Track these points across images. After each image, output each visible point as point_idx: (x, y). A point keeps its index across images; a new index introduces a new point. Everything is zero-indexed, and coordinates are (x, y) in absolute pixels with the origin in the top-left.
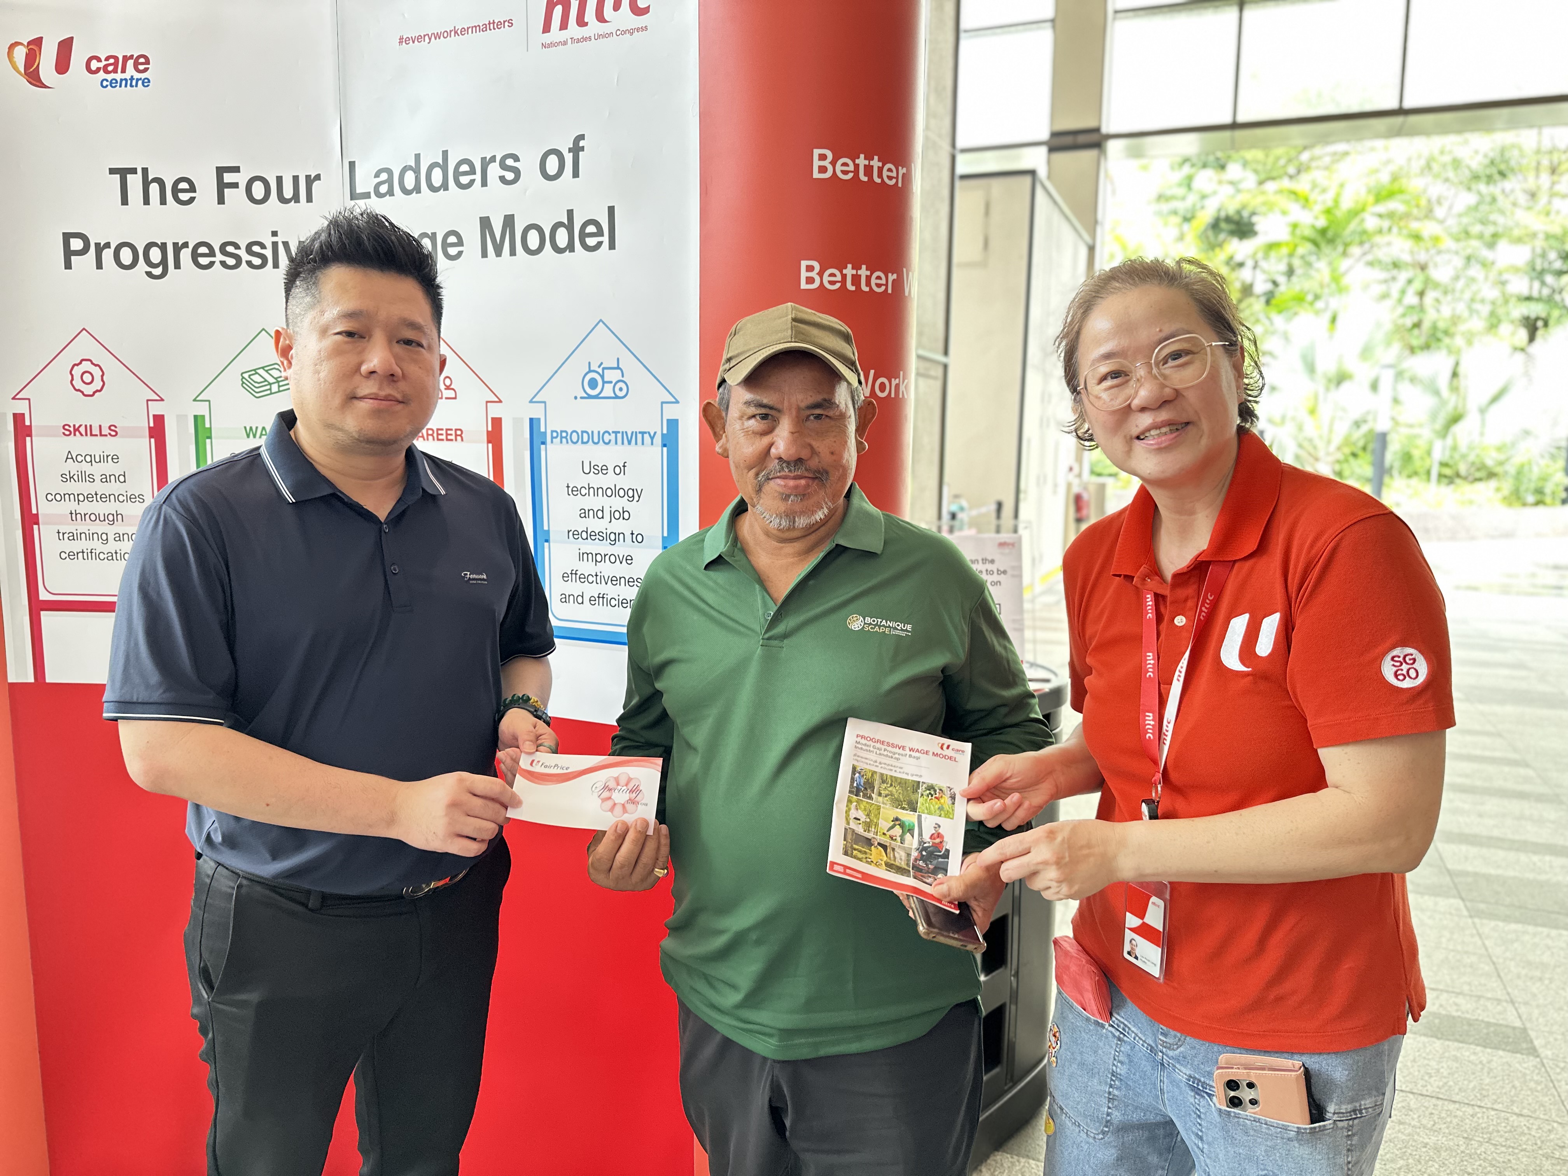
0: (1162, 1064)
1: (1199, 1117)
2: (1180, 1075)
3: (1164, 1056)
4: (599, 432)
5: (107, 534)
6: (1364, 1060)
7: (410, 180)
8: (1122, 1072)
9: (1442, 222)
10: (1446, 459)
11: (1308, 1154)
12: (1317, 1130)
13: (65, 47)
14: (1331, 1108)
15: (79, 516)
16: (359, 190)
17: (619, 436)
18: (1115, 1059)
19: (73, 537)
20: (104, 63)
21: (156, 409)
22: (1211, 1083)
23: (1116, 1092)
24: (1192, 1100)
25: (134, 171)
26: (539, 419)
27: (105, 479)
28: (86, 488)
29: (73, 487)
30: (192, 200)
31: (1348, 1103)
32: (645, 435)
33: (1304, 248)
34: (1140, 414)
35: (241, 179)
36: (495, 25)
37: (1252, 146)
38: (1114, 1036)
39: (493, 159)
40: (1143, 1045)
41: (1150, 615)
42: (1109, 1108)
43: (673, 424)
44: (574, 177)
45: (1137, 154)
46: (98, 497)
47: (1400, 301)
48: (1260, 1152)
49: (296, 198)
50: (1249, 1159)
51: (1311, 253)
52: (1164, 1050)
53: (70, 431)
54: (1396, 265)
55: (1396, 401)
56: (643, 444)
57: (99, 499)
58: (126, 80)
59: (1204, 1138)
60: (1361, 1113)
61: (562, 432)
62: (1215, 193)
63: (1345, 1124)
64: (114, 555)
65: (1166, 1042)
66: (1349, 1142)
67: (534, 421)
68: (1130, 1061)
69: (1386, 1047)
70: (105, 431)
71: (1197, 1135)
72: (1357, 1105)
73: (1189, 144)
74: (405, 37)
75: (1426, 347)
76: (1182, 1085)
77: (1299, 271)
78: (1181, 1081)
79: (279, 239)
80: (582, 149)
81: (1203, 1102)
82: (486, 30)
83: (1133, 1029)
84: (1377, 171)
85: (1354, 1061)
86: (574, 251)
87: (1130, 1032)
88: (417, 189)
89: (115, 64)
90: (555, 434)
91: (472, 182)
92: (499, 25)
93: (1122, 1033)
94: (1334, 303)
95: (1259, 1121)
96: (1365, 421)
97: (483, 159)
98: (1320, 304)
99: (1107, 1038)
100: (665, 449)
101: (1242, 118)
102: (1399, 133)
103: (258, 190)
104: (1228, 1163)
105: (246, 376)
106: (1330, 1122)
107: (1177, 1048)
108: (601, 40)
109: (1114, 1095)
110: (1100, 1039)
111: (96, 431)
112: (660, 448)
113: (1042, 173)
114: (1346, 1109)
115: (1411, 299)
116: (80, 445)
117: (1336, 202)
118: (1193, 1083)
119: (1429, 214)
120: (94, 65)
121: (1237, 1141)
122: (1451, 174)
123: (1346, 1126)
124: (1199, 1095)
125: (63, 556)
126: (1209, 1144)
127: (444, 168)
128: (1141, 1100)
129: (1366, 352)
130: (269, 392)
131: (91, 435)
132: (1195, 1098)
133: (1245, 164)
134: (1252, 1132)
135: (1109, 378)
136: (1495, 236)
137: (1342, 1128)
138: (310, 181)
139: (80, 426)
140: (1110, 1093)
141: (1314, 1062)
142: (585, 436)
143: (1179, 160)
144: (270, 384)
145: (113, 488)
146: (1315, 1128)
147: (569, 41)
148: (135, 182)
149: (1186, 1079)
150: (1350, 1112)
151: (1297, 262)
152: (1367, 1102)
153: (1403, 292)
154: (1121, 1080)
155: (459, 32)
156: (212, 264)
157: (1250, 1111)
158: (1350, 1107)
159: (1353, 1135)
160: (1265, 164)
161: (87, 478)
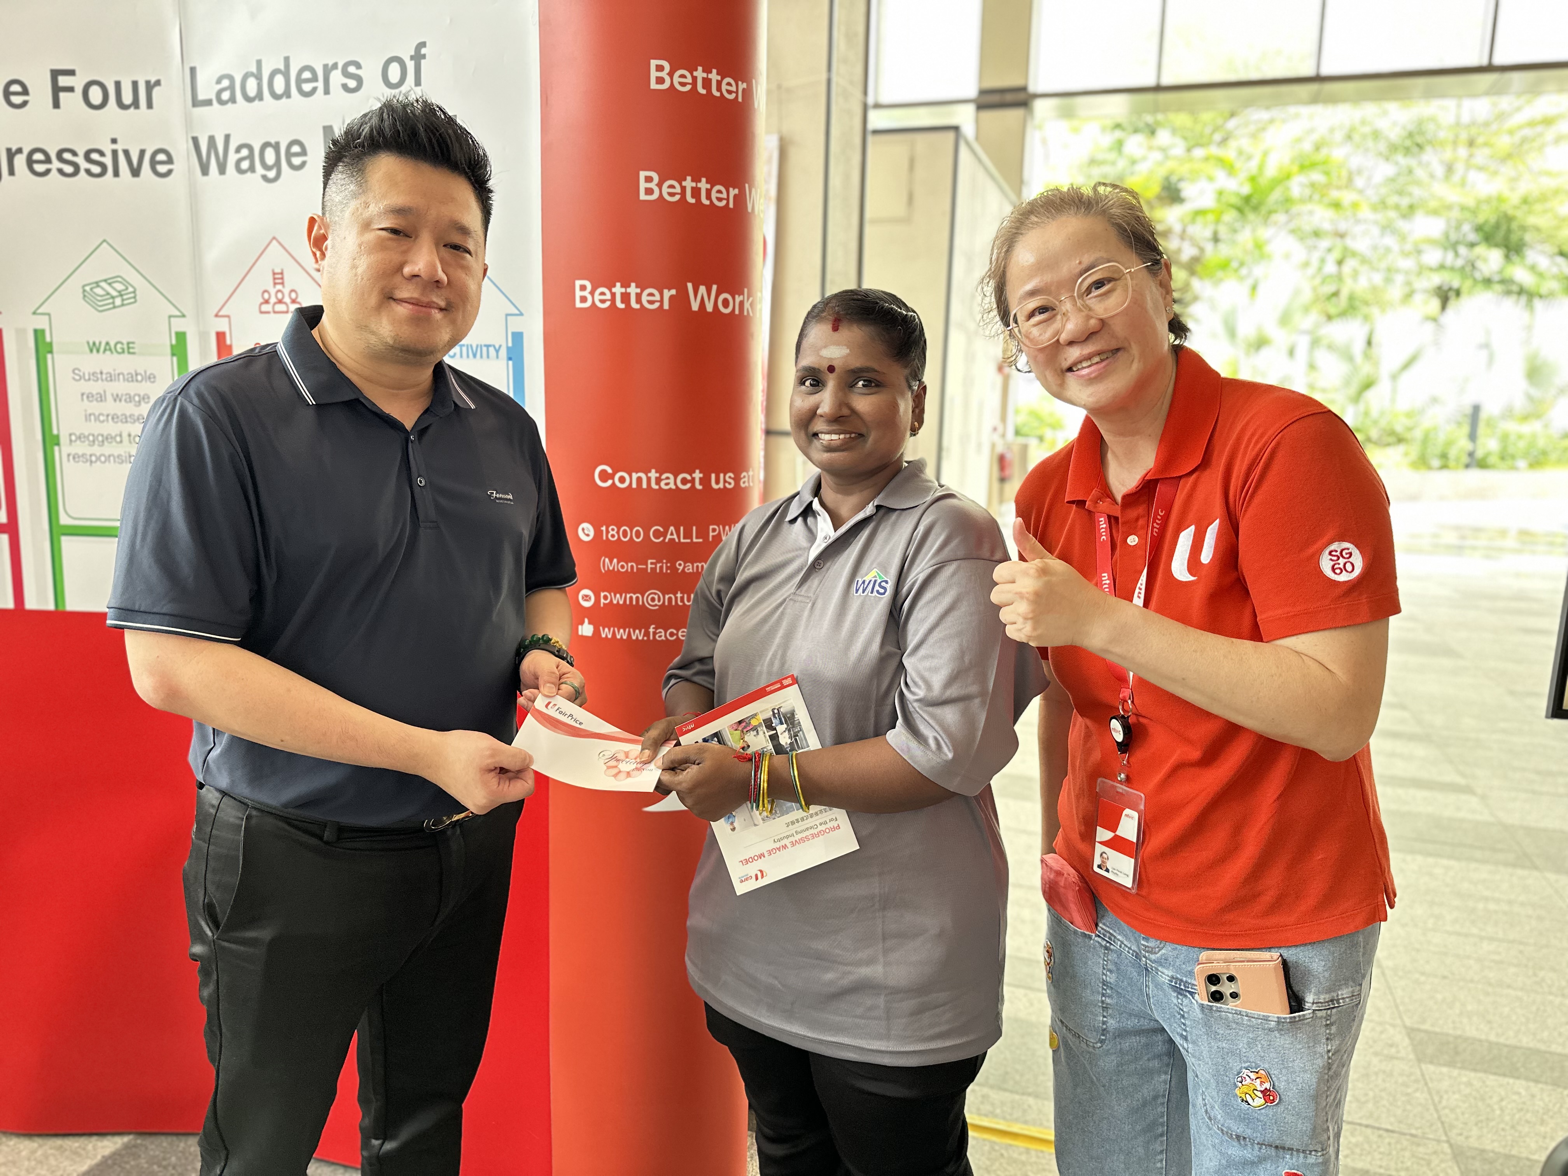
0: (1147, 969)
1: (1183, 1016)
2: (1162, 977)
3: (1148, 961)
6: (1340, 951)
7: (252, 86)
8: (1112, 981)
9: (1361, 192)
11: (1289, 1044)
12: (1297, 1019)
14: (1309, 998)
16: (201, 96)
18: (1104, 969)
22: (1193, 982)
23: (1108, 1001)
24: (1175, 1001)
30: (25, 103)
31: (1326, 993)
32: (490, 348)
33: (1230, 216)
34: (1067, 348)
35: (78, 82)
37: (1179, 109)
38: (1101, 945)
39: (335, 66)
40: (1128, 952)
41: (1104, 537)
42: (1104, 1017)
43: (518, 337)
44: (416, 85)
45: (1068, 114)
47: (1320, 269)
48: (1242, 1045)
49: (136, 104)
50: (1232, 1053)
51: (1237, 220)
52: (1147, 954)
54: (1317, 234)
55: (1312, 367)
56: (488, 357)
59: (1189, 1038)
60: (1338, 1003)
63: (1324, 1013)
65: (1148, 947)
66: (1328, 1031)
68: (1118, 969)
69: (1361, 939)
71: (1182, 1035)
72: (1335, 995)
75: (1343, 314)
76: (1165, 987)
77: (1225, 236)
78: (1164, 982)
79: (119, 147)
80: (424, 56)
81: (1186, 1001)
83: (1119, 937)
84: (1299, 140)
85: (1330, 952)
87: (1116, 941)
88: (260, 96)
91: (315, 90)
93: (1108, 942)
94: (1256, 270)
95: (1240, 1014)
97: (325, 66)
98: (1244, 271)
99: (1094, 948)
100: (510, 361)
101: (1167, 81)
102: (1315, 100)
103: (96, 95)
104: (1212, 1059)
105: (88, 288)
106: (1310, 1011)
107: (1159, 951)
109: (1107, 1004)
110: (1089, 951)
112: (506, 362)
113: (969, 130)
114: (1324, 998)
115: (1331, 268)
117: (1261, 167)
118: (1176, 983)
119: (1349, 183)
121: (1220, 1036)
122: (1370, 144)
123: (1325, 1015)
124: (1181, 995)
126: (1194, 1043)
127: (286, 74)
128: (1131, 1006)
129: (1285, 319)
130: (111, 306)
132: (1178, 998)
133: (1174, 131)
134: (1234, 1026)
135: (1037, 313)
136: (1411, 207)
137: (1321, 1018)
138: (150, 87)
140: (1103, 1002)
141: (1290, 954)
143: (1109, 123)
144: (113, 298)
146: (1295, 1017)
149: (1169, 980)
150: (1327, 1002)
151: (1222, 229)
152: (1344, 992)
153: (1323, 261)
154: (1112, 988)
156: (48, 171)
157: (1231, 1005)
158: (1327, 997)
159: (1332, 1024)
160: (1192, 130)
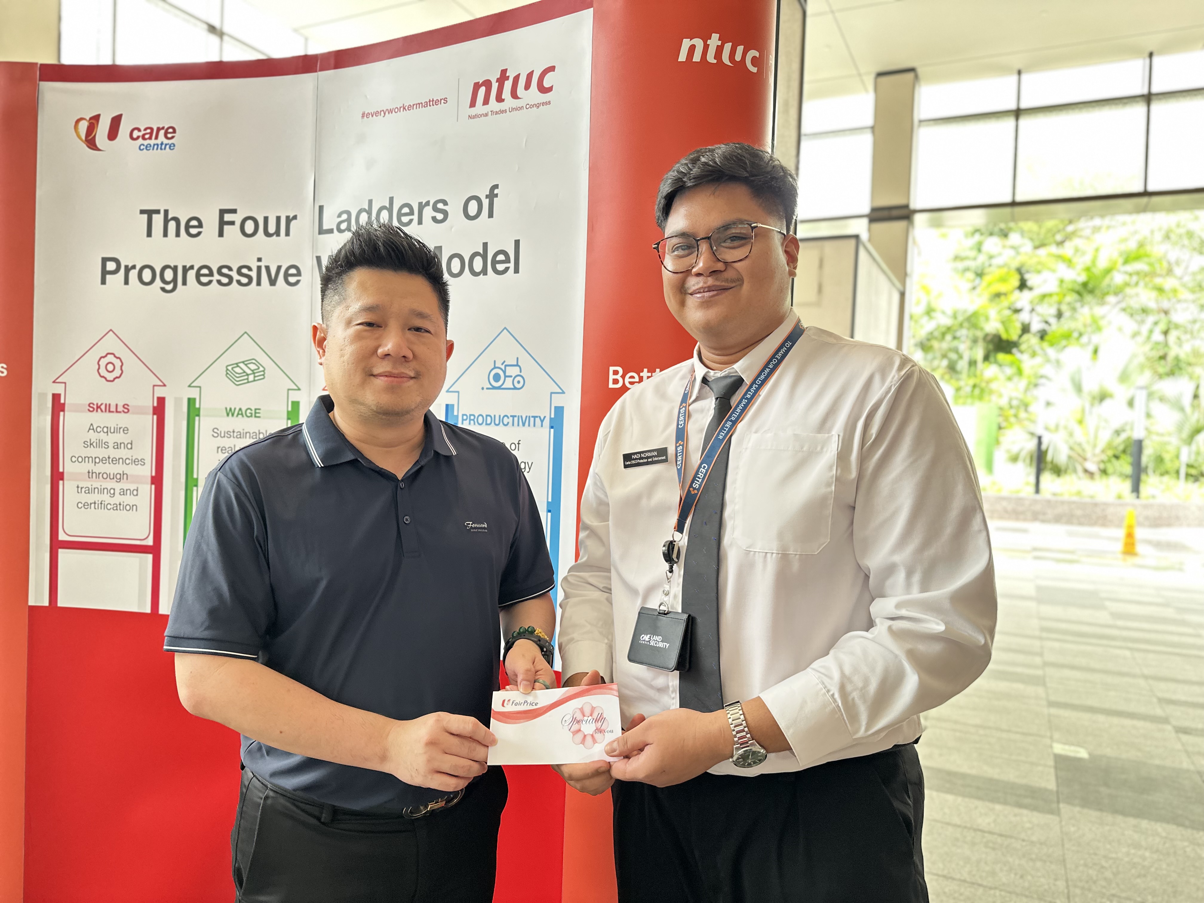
4: (500, 416)
5: (114, 489)
7: (364, 219)
9: (1180, 278)
10: (1191, 461)
13: (116, 121)
15: (94, 474)
16: (325, 227)
17: (516, 419)
19: (89, 491)
20: (143, 132)
21: (160, 392)
25: (158, 212)
26: (453, 405)
27: (117, 446)
28: (101, 453)
29: (93, 452)
30: (199, 234)
32: (536, 419)
33: (1071, 297)
35: (237, 218)
36: (434, 102)
37: (1027, 219)
39: (428, 203)
43: (559, 411)
44: (489, 217)
45: (937, 224)
46: (111, 460)
47: (1149, 338)
49: (277, 233)
51: (1076, 301)
53: (93, 408)
54: (1145, 311)
55: (1148, 415)
56: (534, 426)
57: (111, 462)
58: (158, 145)
61: (470, 415)
62: (1000, 254)
64: (118, 506)
67: (449, 407)
70: (120, 409)
73: (978, 217)
74: (366, 113)
75: (1171, 373)
77: (1067, 314)
79: (262, 264)
80: (496, 195)
82: (427, 106)
84: (1126, 240)
86: (486, 274)
89: (151, 133)
90: (465, 417)
91: (411, 221)
92: (437, 102)
94: (1096, 339)
96: (1124, 430)
97: (420, 204)
98: (1084, 339)
100: (552, 430)
101: (1019, 198)
102: (1144, 209)
103: (249, 227)
105: (230, 368)
108: (515, 112)
111: (113, 409)
112: (548, 430)
113: (864, 236)
115: (1158, 337)
116: (100, 419)
117: (1094, 262)
119: (1170, 272)
120: (136, 134)
122: (1186, 242)
125: (80, 505)
127: (390, 210)
129: (1124, 377)
130: (246, 381)
131: (110, 411)
133: (1022, 233)
138: (289, 220)
139: (102, 404)
142: (489, 419)
143: (970, 229)
144: (248, 375)
145: (123, 453)
147: (490, 113)
148: (158, 220)
151: (1064, 308)
153: (1151, 332)
155: (406, 108)
156: (210, 282)
160: (1038, 234)
161: (103, 445)
